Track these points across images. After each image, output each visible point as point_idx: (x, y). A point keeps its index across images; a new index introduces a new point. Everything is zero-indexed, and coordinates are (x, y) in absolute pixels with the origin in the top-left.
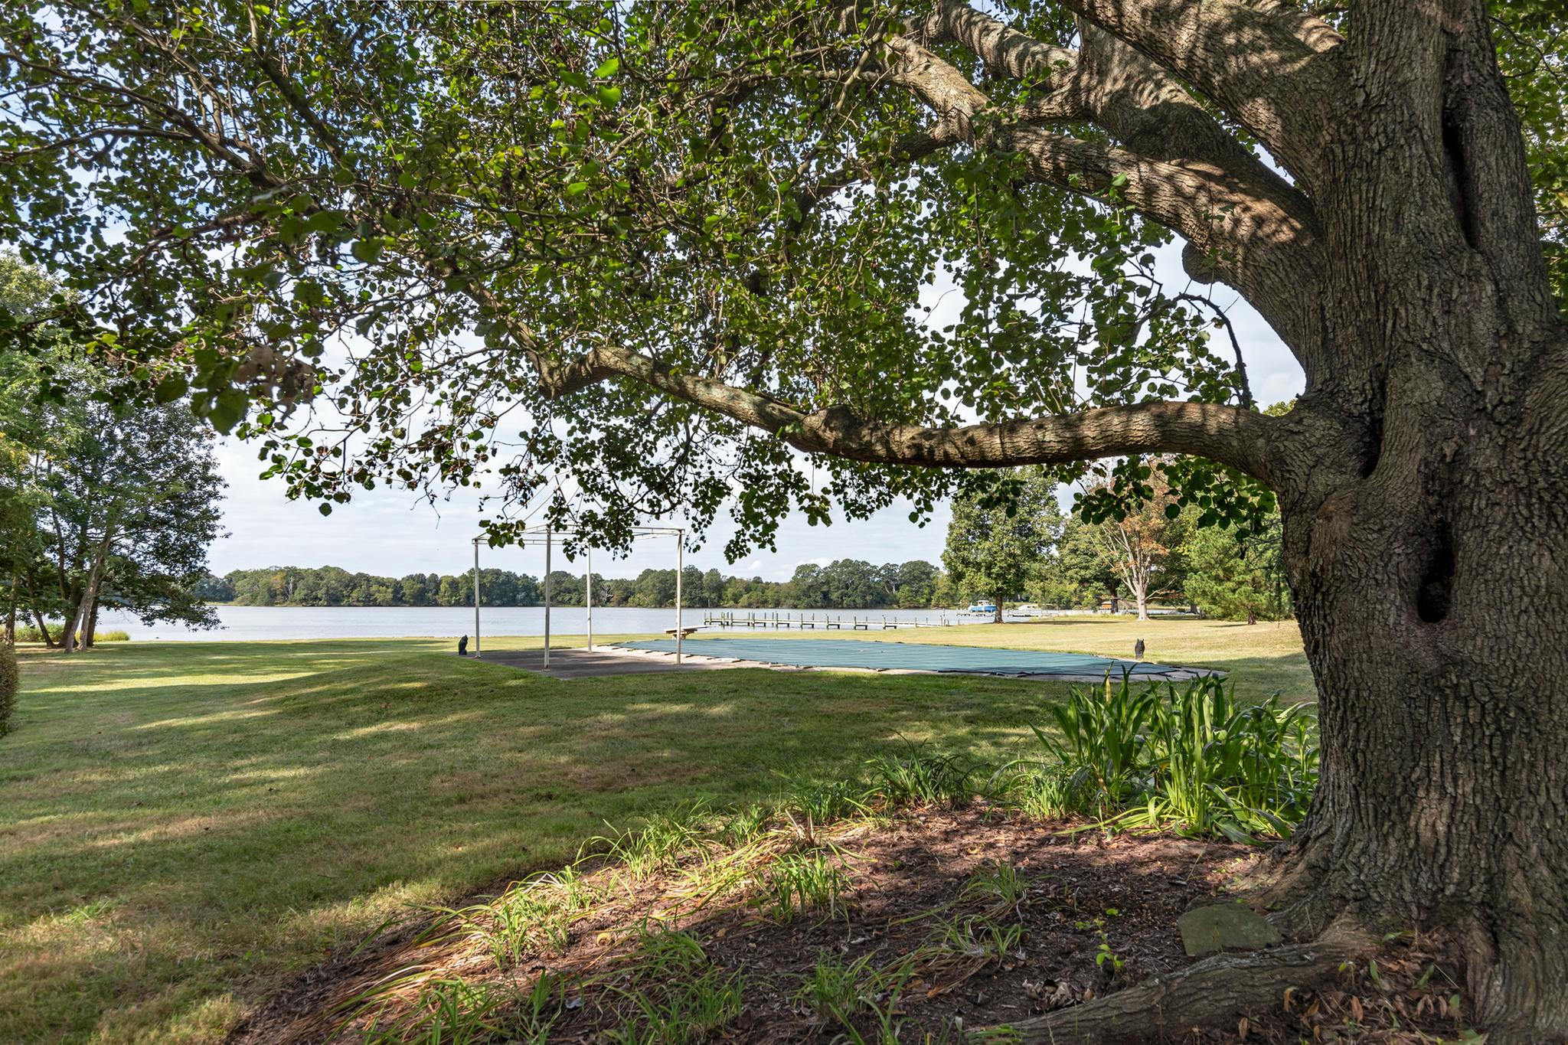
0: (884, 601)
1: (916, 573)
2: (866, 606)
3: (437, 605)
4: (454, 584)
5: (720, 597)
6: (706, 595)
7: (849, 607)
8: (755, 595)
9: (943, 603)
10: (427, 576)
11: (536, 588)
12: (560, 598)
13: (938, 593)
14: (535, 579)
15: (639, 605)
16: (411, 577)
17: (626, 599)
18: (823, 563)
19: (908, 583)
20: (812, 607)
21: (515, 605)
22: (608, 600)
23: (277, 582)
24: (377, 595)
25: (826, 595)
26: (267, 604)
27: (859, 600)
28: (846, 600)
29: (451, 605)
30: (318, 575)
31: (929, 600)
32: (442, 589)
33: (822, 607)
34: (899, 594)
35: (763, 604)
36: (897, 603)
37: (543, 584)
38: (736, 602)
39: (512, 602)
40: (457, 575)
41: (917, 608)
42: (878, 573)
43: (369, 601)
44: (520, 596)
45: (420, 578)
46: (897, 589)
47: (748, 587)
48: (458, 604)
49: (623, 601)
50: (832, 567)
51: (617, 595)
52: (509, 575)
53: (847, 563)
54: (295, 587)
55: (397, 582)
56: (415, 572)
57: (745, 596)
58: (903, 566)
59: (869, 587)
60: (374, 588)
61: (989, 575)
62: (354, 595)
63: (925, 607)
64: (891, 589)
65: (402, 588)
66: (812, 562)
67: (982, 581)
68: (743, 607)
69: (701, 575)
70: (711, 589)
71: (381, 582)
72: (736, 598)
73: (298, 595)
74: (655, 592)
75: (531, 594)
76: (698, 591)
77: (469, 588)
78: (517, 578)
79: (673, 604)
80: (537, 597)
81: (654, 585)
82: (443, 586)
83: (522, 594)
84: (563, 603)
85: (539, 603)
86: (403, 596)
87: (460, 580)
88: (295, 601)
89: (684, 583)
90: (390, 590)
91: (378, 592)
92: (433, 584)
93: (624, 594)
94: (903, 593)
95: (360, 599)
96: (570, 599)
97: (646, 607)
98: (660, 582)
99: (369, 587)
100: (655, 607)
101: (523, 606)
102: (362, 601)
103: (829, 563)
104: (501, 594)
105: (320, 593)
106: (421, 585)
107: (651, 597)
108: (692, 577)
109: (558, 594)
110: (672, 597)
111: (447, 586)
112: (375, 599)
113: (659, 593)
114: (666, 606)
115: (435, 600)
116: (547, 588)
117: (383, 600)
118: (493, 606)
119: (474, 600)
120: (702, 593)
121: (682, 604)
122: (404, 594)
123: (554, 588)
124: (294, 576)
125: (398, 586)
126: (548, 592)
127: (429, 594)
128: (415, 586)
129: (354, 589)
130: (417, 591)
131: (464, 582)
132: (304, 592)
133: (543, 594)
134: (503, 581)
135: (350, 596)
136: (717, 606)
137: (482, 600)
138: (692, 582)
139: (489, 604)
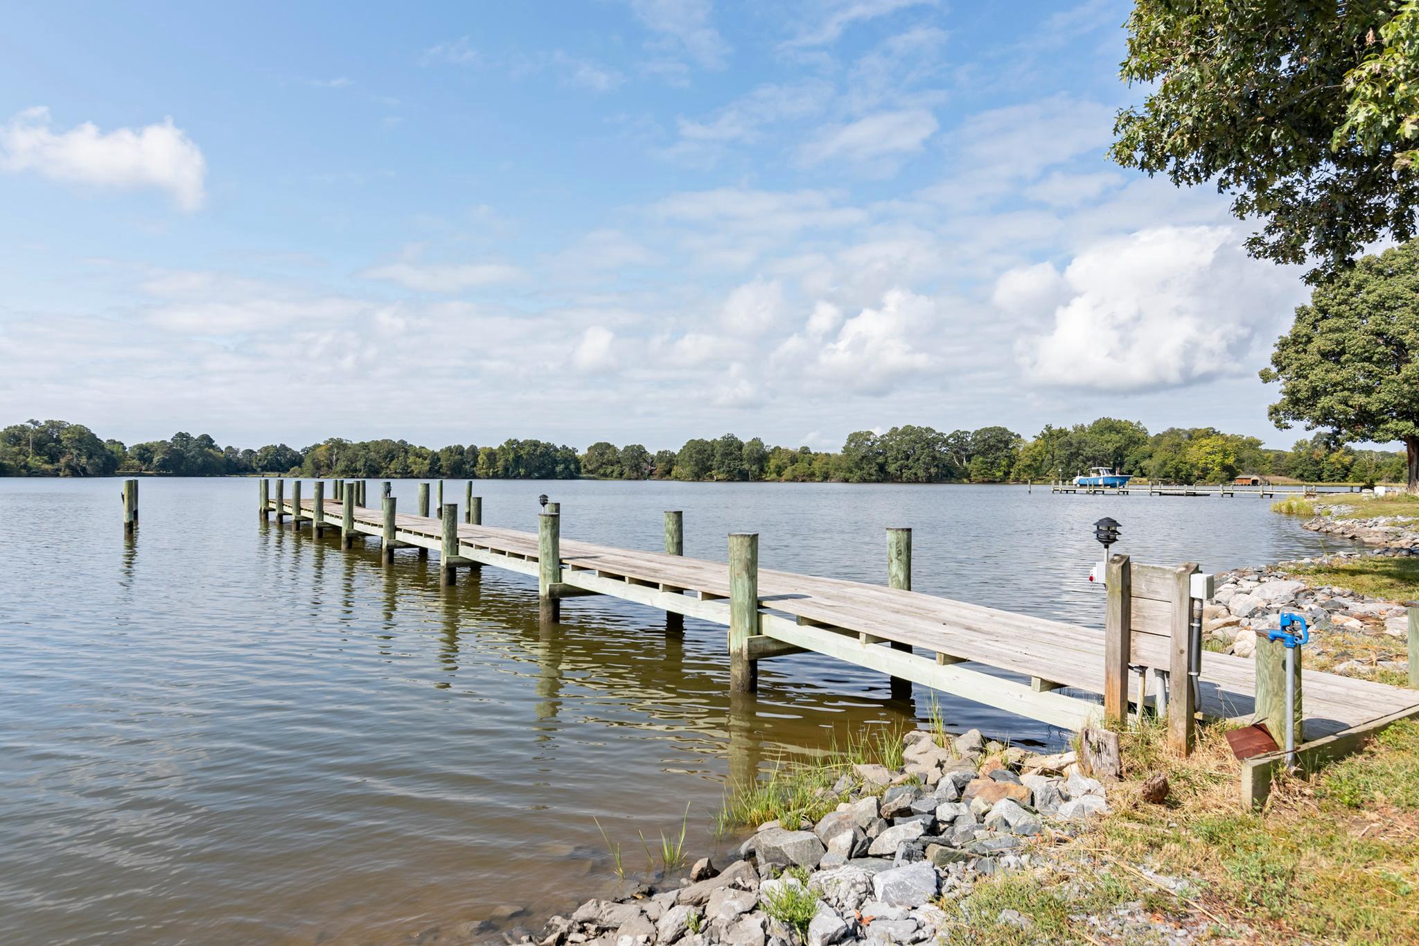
0: (952, 475)
1: (992, 441)
2: (930, 480)
3: (474, 477)
4: (492, 456)
5: (762, 470)
6: (746, 466)
7: (909, 481)
8: (801, 467)
9: (1024, 477)
10: (466, 448)
11: (577, 461)
12: (601, 471)
13: (1019, 465)
14: (574, 450)
15: (676, 478)
16: (449, 449)
17: (669, 472)
18: (878, 432)
19: (983, 454)
20: (865, 481)
21: (556, 478)
22: (651, 473)
23: (321, 455)
24: (413, 467)
25: (882, 468)
26: (313, 476)
27: (921, 473)
28: (906, 473)
29: (489, 478)
30: (364, 446)
31: (1007, 474)
32: (481, 462)
33: (878, 481)
34: (970, 467)
35: (810, 477)
36: (968, 476)
37: (586, 456)
38: (779, 474)
39: (551, 475)
40: (495, 447)
41: (993, 482)
42: (945, 442)
43: (407, 474)
44: (560, 468)
45: (460, 450)
46: (969, 460)
47: (794, 459)
48: (495, 476)
49: (667, 474)
50: (890, 434)
51: (660, 467)
52: (548, 447)
53: (908, 430)
54: (337, 460)
55: (435, 454)
56: (453, 444)
57: (790, 469)
58: (977, 433)
59: (934, 458)
60: (411, 459)
62: (392, 466)
63: (1003, 481)
64: (961, 461)
65: (439, 459)
66: (864, 430)
68: (787, 480)
69: (740, 446)
70: (753, 461)
71: (420, 454)
72: (779, 471)
73: (341, 465)
74: (692, 463)
75: (572, 466)
76: (737, 463)
77: (507, 460)
78: (556, 450)
79: (712, 477)
80: (578, 470)
81: (691, 456)
82: (481, 458)
83: (562, 466)
84: (605, 476)
85: (581, 476)
86: (440, 468)
87: (497, 452)
88: (337, 473)
89: (722, 455)
90: (427, 462)
91: (415, 463)
92: (471, 456)
93: (665, 467)
94: (973, 466)
95: (398, 471)
96: (612, 472)
97: (683, 480)
98: (698, 452)
99: (406, 458)
100: (693, 481)
101: (563, 479)
102: (400, 473)
103: (886, 431)
104: (539, 467)
105: (359, 465)
106: (459, 457)
107: (687, 469)
108: (731, 447)
109: (601, 466)
110: (710, 469)
111: (485, 458)
112: (412, 471)
113: (697, 465)
114: (704, 479)
115: (473, 472)
116: (588, 461)
117: (420, 472)
118: (532, 478)
119: (512, 473)
120: (742, 465)
121: (720, 477)
122: (441, 466)
123: (597, 461)
124: (338, 448)
125: (435, 458)
126: (590, 465)
127: (467, 467)
128: (452, 458)
129: (391, 460)
130: (455, 463)
131: (502, 453)
132: (345, 463)
133: (585, 466)
134: (541, 452)
135: (387, 467)
136: (759, 479)
137: (519, 473)
138: (731, 454)
139: (528, 476)
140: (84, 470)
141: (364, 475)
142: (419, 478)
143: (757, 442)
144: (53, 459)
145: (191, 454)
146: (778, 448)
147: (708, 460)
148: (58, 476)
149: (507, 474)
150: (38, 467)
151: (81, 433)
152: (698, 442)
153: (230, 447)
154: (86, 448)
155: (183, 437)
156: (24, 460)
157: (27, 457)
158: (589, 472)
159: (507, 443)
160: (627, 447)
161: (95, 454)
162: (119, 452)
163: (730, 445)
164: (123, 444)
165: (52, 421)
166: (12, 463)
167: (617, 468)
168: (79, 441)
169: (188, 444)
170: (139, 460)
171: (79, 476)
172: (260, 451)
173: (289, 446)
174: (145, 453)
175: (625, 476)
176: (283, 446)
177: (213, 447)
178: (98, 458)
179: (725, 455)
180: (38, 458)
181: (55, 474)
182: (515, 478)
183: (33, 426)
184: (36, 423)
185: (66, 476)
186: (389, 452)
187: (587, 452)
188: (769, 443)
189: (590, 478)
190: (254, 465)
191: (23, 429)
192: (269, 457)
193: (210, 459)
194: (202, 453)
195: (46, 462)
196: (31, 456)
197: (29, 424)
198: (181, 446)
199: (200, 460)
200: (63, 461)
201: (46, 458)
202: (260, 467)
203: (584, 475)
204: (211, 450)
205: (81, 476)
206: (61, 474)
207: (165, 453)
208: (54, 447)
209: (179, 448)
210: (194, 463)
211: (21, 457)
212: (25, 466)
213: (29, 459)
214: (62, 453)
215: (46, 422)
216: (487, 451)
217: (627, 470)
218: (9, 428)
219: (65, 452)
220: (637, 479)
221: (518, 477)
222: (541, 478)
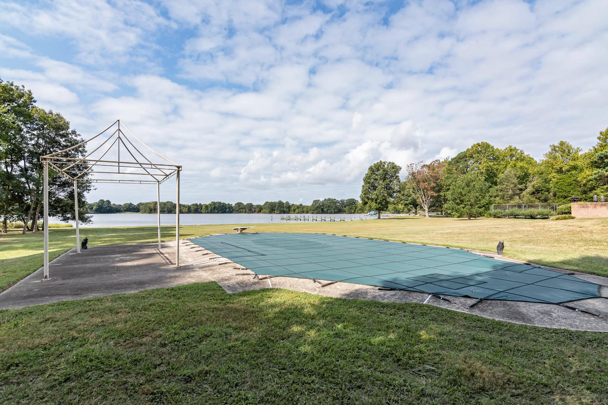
0: (341, 211)
1: (351, 202)
2: (335, 213)
3: (201, 213)
4: (207, 207)
5: (289, 210)
6: (285, 209)
7: (330, 213)
8: (300, 210)
9: (359, 212)
10: (198, 204)
11: (232, 208)
12: (240, 211)
13: (358, 209)
14: (231, 205)
15: (264, 213)
16: (193, 205)
17: (261, 211)
18: (322, 199)
19: (348, 206)
20: (318, 213)
22: (255, 211)
23: (152, 206)
25: (322, 209)
26: (149, 213)
27: (333, 211)
28: (329, 211)
29: (206, 213)
31: (355, 211)
33: (321, 213)
34: (345, 209)
35: (303, 212)
36: (345, 212)
37: (235, 206)
38: (294, 212)
39: (225, 212)
40: (207, 204)
41: (351, 213)
42: (339, 203)
44: (227, 210)
45: (196, 205)
46: (345, 207)
47: (298, 207)
48: (208, 213)
49: (259, 212)
50: (324, 200)
51: (257, 210)
52: (224, 204)
53: (329, 199)
56: (194, 203)
57: (297, 210)
58: (347, 200)
59: (336, 207)
60: (182, 208)
61: (376, 203)
63: (354, 213)
64: (343, 208)
65: (190, 208)
66: (318, 199)
67: (374, 205)
68: (297, 213)
69: (283, 203)
70: (287, 208)
71: (185, 206)
72: (294, 211)
74: (268, 208)
75: (231, 210)
76: (282, 208)
77: (211, 208)
78: (226, 205)
79: (275, 212)
80: (233, 210)
81: (267, 206)
82: (203, 207)
84: (240, 212)
85: (234, 212)
86: (191, 210)
90: (187, 208)
92: (200, 207)
93: (259, 209)
94: (347, 209)
97: (266, 213)
98: (269, 205)
100: (269, 213)
101: (228, 213)
103: (323, 199)
104: (221, 210)
105: (165, 209)
106: (197, 207)
107: (266, 210)
108: (280, 204)
110: (274, 210)
111: (205, 207)
112: (182, 211)
113: (270, 209)
114: (273, 213)
115: (201, 211)
116: (235, 208)
117: (185, 212)
119: (213, 211)
121: (277, 212)
123: (238, 208)
125: (189, 207)
127: (199, 210)
128: (194, 207)
130: (195, 209)
131: (210, 206)
132: (160, 209)
134: (222, 205)
136: (289, 213)
138: (281, 206)
139: (218, 213)
141: (167, 213)
143: (287, 203)
145: (104, 206)
146: (293, 204)
147: (274, 207)
149: (211, 212)
153: (115, 204)
155: (102, 201)
159: (211, 203)
160: (247, 204)
163: (280, 203)
167: (244, 210)
169: (103, 203)
172: (123, 205)
174: (91, 206)
175: (247, 212)
176: (131, 203)
177: (110, 204)
179: (279, 206)
182: (214, 213)
188: (291, 203)
189: (236, 213)
190: (122, 210)
192: (127, 207)
193: (111, 208)
194: (108, 207)
198: (101, 204)
202: (124, 210)
207: (97, 206)
210: (106, 209)
217: (247, 210)
220: (250, 213)
221: (215, 213)
222: (222, 213)
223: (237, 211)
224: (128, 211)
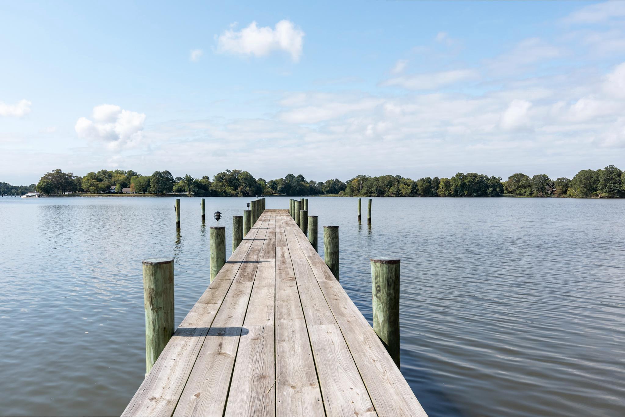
3: (437, 196)
4: (447, 183)
10: (432, 179)
11: (501, 186)
12: (518, 192)
14: (500, 179)
15: (570, 196)
16: (423, 180)
17: (565, 192)
21: (488, 197)
22: (552, 193)
23: (355, 184)
26: (350, 196)
29: (446, 196)
30: (376, 179)
32: (441, 187)
37: (507, 182)
39: (484, 194)
43: (399, 194)
44: (490, 190)
45: (429, 180)
48: (450, 195)
49: (564, 193)
51: (558, 189)
52: (482, 177)
54: (362, 187)
55: (415, 183)
56: (425, 177)
60: (401, 186)
62: (391, 190)
65: (417, 186)
69: (620, 173)
71: (406, 183)
73: (364, 190)
74: (582, 186)
75: (498, 189)
76: (616, 185)
77: (457, 186)
78: (488, 179)
79: (597, 195)
80: (502, 191)
81: (581, 181)
82: (441, 185)
83: (491, 189)
84: (520, 195)
85: (504, 195)
86: (417, 191)
87: (451, 181)
88: (362, 194)
89: (605, 180)
90: (410, 187)
91: (404, 189)
92: (435, 184)
93: (562, 189)
95: (394, 193)
96: (525, 192)
97: (575, 198)
98: (586, 179)
99: (398, 185)
100: (582, 198)
101: (492, 197)
102: (395, 194)
104: (477, 189)
105: (374, 189)
106: (428, 184)
107: (578, 190)
109: (517, 189)
110: (595, 190)
111: (443, 185)
112: (402, 193)
113: (585, 187)
114: (591, 197)
115: (437, 193)
116: (509, 186)
117: (406, 193)
118: (472, 197)
119: (460, 193)
120: (620, 187)
121: (603, 195)
122: (418, 190)
123: (515, 185)
124: (363, 180)
125: (415, 185)
126: (510, 188)
127: (433, 190)
128: (424, 185)
129: (391, 186)
130: (426, 188)
131: (453, 181)
132: (366, 189)
133: (507, 189)
134: (478, 181)
135: (389, 191)
137: (464, 193)
138: (612, 179)
139: (470, 195)
140: (248, 193)
141: (376, 195)
142: (405, 197)
144: (236, 188)
145: (294, 185)
147: (594, 183)
148: (237, 196)
149: (457, 194)
150: (230, 192)
151: (247, 175)
152: (586, 171)
153: (312, 181)
154: (248, 183)
155: (290, 176)
156: (224, 189)
157: (226, 187)
158: (509, 192)
159: (457, 175)
160: (536, 176)
161: (252, 186)
162: (263, 184)
163: (611, 173)
164: (265, 180)
165: (235, 170)
166: (220, 190)
167: (528, 190)
168: (246, 179)
169: (292, 180)
170: (272, 188)
171: (246, 196)
172: (326, 183)
173: (340, 180)
174: (274, 184)
175: (534, 195)
176: (337, 180)
177: (304, 181)
178: (254, 187)
179: (607, 180)
180: (230, 188)
181: (236, 195)
182: (461, 196)
183: (228, 173)
184: (229, 171)
185: (241, 196)
186: (390, 182)
187: (508, 180)
189: (510, 197)
190: (323, 190)
191: (224, 174)
192: (330, 186)
193: (303, 187)
194: (299, 185)
195: (233, 190)
196: (227, 187)
197: (226, 172)
198: (290, 181)
199: (298, 188)
200: (239, 189)
201: (233, 188)
202: (326, 191)
203: (506, 195)
204: (303, 183)
205: (247, 197)
206: (239, 195)
207: (283, 184)
208: (236, 182)
209: (289, 182)
210: (295, 189)
211: (223, 188)
212: (225, 192)
213: (226, 188)
214: (239, 185)
215: (233, 171)
216: (445, 181)
217: (535, 191)
218: (219, 174)
219: (240, 185)
220: (542, 197)
221: (463, 196)
222: (479, 196)
223: (511, 192)
224: (332, 192)
